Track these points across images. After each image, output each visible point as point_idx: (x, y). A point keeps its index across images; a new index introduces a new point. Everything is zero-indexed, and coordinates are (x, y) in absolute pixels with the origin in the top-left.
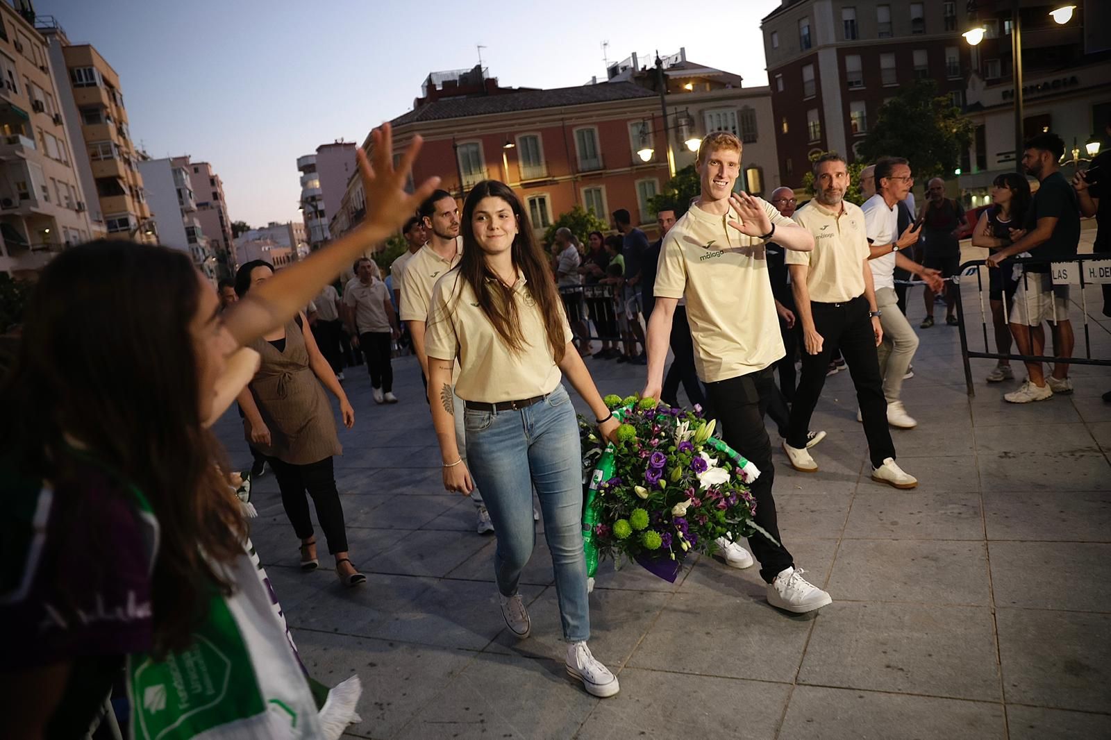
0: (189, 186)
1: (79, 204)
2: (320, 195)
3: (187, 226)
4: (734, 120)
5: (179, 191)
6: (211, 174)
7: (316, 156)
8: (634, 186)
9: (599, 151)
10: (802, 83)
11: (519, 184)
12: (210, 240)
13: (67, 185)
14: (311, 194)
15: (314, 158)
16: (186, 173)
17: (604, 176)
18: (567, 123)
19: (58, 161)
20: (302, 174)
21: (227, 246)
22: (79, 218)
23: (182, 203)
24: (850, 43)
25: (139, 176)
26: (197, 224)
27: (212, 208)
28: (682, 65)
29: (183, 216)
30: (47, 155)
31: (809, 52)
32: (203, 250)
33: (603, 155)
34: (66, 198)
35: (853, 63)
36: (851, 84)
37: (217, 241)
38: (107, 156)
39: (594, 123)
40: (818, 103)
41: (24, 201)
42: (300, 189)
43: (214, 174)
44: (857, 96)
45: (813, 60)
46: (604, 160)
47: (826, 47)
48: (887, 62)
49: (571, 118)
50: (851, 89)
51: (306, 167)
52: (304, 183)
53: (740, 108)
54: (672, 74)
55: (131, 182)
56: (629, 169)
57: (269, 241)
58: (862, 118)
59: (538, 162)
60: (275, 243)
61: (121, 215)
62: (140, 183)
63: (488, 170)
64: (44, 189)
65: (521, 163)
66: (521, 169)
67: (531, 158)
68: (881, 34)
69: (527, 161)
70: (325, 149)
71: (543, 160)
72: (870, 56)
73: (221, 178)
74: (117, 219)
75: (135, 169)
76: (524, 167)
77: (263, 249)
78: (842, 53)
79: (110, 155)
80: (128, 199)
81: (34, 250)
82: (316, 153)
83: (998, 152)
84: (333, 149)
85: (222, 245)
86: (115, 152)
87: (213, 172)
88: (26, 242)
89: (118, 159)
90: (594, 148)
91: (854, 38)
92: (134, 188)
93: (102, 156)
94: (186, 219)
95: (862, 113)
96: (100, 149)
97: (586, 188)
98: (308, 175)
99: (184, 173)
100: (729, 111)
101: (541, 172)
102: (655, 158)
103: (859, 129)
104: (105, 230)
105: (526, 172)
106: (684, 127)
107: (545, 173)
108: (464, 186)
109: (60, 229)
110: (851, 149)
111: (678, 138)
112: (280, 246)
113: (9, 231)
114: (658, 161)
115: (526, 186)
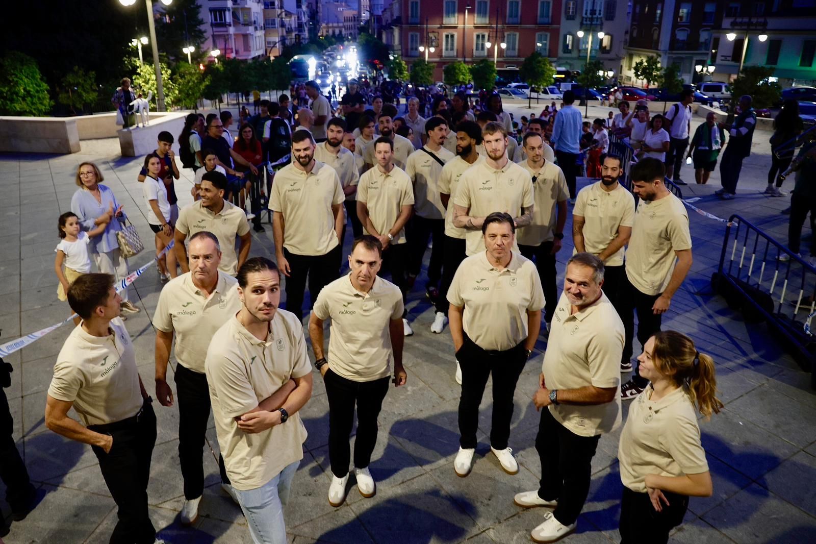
4: (601, 6)
8: (535, 35)
9: (519, 13)
11: (472, 26)
17: (519, 28)
22: (257, 5)
32: (304, 13)
33: (521, 16)
46: (521, 19)
56: (534, 26)
57: (343, 4)
58: (688, 13)
59: (485, 15)
60: (348, 5)
63: (458, 17)
65: (476, 15)
66: (476, 18)
67: (482, 13)
69: (479, 13)
71: (488, 15)
76: (477, 17)
81: (242, 24)
83: (723, 55)
88: (240, 20)
90: (517, 11)
97: (508, 33)
101: (485, 21)
102: (550, 21)
103: (684, 20)
104: (263, 7)
105: (478, 20)
106: (571, 6)
107: (488, 22)
108: (444, 22)
109: (252, 14)
110: (675, 31)
111: (567, 12)
112: (350, 9)
113: (235, 16)
114: (552, 24)
115: (476, 27)
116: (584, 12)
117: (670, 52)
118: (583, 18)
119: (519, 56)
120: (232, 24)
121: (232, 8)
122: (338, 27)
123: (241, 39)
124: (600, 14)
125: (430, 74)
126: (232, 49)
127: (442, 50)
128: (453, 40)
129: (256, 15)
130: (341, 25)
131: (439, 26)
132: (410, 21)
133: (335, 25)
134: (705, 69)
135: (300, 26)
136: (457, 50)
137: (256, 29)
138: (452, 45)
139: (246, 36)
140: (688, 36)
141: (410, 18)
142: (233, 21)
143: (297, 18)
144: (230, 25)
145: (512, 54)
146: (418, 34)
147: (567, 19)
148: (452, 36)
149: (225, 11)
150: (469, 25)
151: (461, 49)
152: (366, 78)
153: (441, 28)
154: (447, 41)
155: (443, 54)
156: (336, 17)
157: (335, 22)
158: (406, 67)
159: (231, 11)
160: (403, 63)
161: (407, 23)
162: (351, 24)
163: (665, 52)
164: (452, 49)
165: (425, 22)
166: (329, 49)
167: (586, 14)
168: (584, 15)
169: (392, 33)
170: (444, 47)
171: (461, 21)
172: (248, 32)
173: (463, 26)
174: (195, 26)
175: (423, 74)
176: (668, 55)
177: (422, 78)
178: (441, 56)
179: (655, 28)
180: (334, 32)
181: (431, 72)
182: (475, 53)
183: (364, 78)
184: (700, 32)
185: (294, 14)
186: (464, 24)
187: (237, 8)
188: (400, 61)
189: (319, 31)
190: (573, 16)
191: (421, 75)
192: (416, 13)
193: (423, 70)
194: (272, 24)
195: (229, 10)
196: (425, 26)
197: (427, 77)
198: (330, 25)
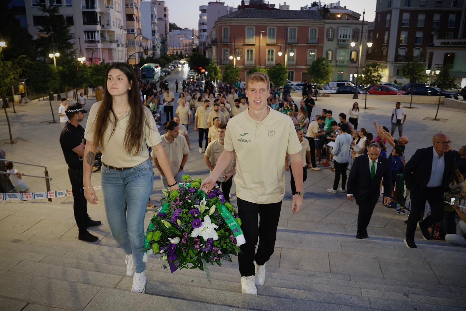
0: (156, 13)
1: (122, 26)
2: (206, 23)
3: (153, 29)
4: (350, 32)
5: (152, 15)
6: (165, 6)
7: (207, 6)
8: (307, 51)
9: (296, 37)
10: (386, 20)
11: (265, 44)
12: (159, 34)
13: (119, 20)
14: (203, 22)
15: (206, 7)
16: (156, 8)
17: (296, 46)
18: (287, 25)
19: (118, 12)
20: (200, 12)
21: (166, 37)
22: (121, 30)
23: (152, 20)
24: (406, 8)
25: (140, 13)
26: (156, 28)
27: (163, 20)
28: (337, 7)
29: (152, 25)
30: (115, 11)
31: (390, 9)
32: (157, 39)
33: (298, 38)
34: (118, 24)
35: (406, 16)
36: (403, 24)
37: (162, 34)
38: (131, 6)
39: (296, 26)
40: (389, 29)
41: (108, 26)
42: (199, 18)
43: (166, 6)
44: (405, 29)
45: (390, 12)
46: (297, 40)
47: (396, 8)
48: (421, 17)
49: (288, 24)
50: (403, 26)
51: (203, 10)
52: (201, 16)
53: (354, 28)
54: (332, 11)
55: (137, 15)
56: (306, 45)
57: (183, 36)
58: (405, 38)
59: (273, 37)
60: (186, 37)
61: (132, 28)
62: (140, 16)
63: (255, 38)
64: (114, 22)
65: (267, 37)
66: (267, 39)
67: (271, 36)
68: (421, 6)
69: (270, 36)
70: (212, 4)
71: (275, 37)
72: (414, 14)
73: (168, 8)
74: (131, 29)
75: (139, 11)
76: (269, 38)
77: (180, 39)
78: (402, 12)
79: (132, 6)
80: (135, 22)
81: (108, 42)
82: (208, 5)
83: (436, 64)
84: (215, 4)
85: (164, 37)
86: (134, 5)
87: (166, 5)
88: (106, 39)
89: (134, 7)
90: (295, 35)
91: (409, 6)
92: (137, 18)
93: (129, 7)
94: (153, 26)
95: (406, 36)
96: (129, 4)
97: (289, 49)
98: (203, 14)
99: (155, 8)
100: (349, 29)
101: (274, 41)
102: (317, 42)
103: (403, 42)
104: (126, 33)
105: (269, 40)
106: (331, 32)
107: (275, 42)
108: (246, 42)
109: (116, 35)
110: (398, 50)
111: (327, 36)
112: (187, 39)
113: (102, 35)
114: (318, 44)
115: (268, 45)
116: (339, 36)
117: (395, 62)
118: (338, 40)
119: (296, 65)
120: (100, 41)
121: (101, 31)
122: (179, 49)
123: (107, 51)
124: (349, 37)
125: (237, 75)
126: (100, 58)
127: (244, 60)
128: (252, 54)
129: (118, 36)
130: (181, 48)
131: (243, 44)
132: (223, 41)
133: (178, 48)
134: (433, 72)
135: (154, 47)
136: (255, 60)
137: (118, 45)
138: (252, 57)
139: (110, 50)
140: (406, 52)
141: (223, 39)
142: (101, 39)
143: (152, 42)
144: (99, 42)
145: (293, 64)
146: (229, 49)
147: (328, 41)
148: (252, 51)
149: (95, 32)
150: (263, 44)
151: (257, 60)
152: (193, 78)
153: (244, 45)
154: (248, 54)
155: (246, 63)
156: (179, 43)
157: (178, 47)
158: (220, 70)
159: (100, 33)
160: (218, 67)
161: (221, 42)
162: (188, 48)
163: (392, 63)
164: (252, 60)
165: (234, 42)
166: (173, 62)
167: (340, 37)
168: (339, 38)
169: (211, 50)
170: (246, 58)
171: (257, 41)
172: (111, 47)
173: (259, 44)
174: (67, 40)
175: (232, 75)
176: (394, 65)
177: (231, 78)
178: (244, 64)
179: (384, 47)
180: (177, 53)
181: (238, 74)
182: (267, 62)
183: (192, 79)
184: (414, 50)
185: (150, 40)
186: (260, 43)
187: (104, 31)
188: (215, 66)
189: (167, 51)
190: (332, 39)
191: (231, 75)
192: (227, 35)
193: (232, 72)
194: (133, 44)
195: (98, 32)
196: (233, 44)
197: (235, 77)
198: (175, 48)
